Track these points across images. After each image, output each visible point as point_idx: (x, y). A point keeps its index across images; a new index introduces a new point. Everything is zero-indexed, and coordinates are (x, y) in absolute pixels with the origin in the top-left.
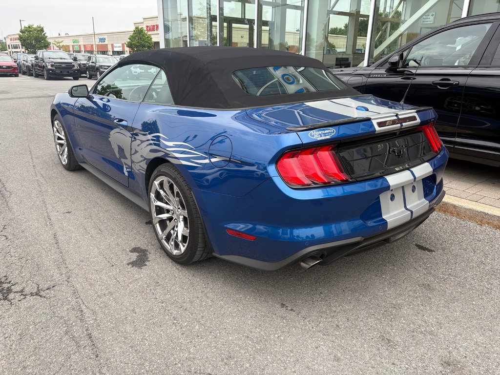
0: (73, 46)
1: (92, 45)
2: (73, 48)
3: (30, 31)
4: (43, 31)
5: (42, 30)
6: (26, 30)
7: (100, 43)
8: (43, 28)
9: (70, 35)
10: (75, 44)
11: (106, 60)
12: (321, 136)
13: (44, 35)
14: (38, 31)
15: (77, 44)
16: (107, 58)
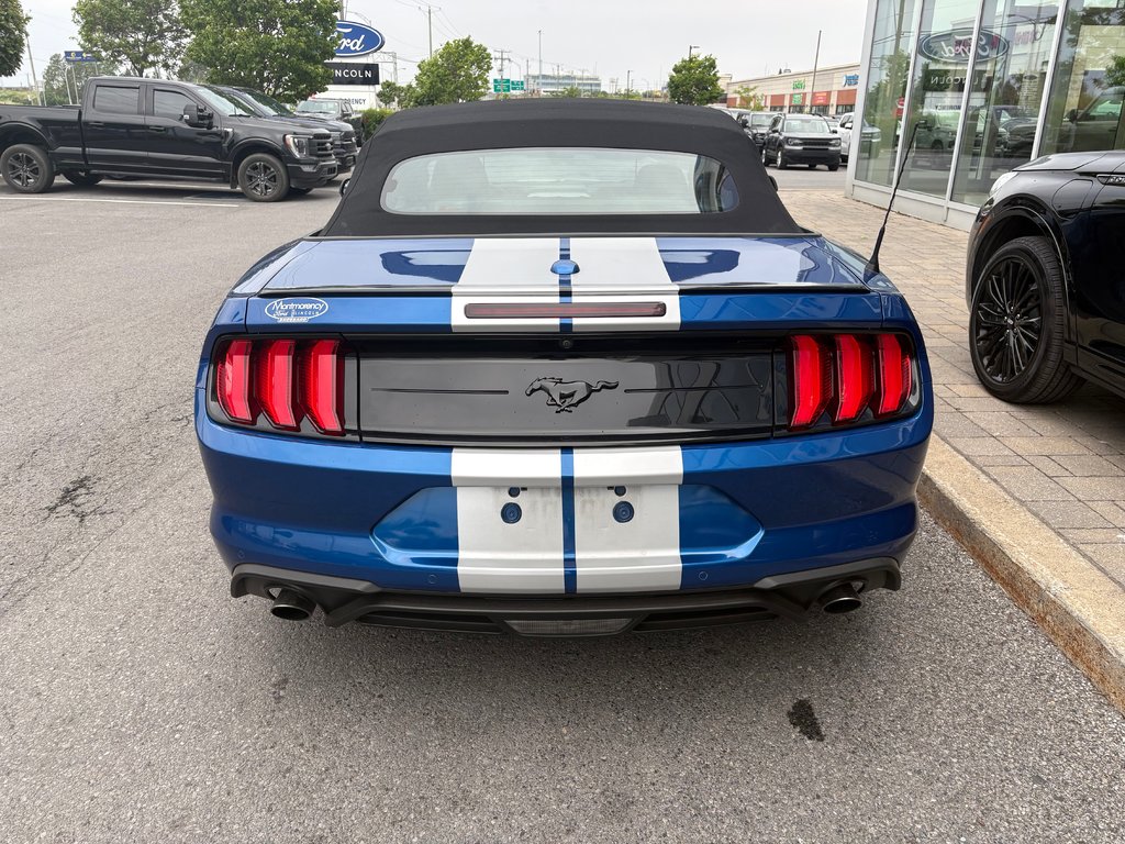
0: (792, 96)
1: (829, 93)
2: (791, 100)
3: (691, 68)
4: (714, 68)
5: (713, 65)
6: (684, 67)
7: (847, 87)
8: (714, 61)
9: (793, 72)
10: (797, 91)
11: (806, 125)
12: (289, 315)
13: (715, 75)
14: (705, 67)
15: (801, 91)
16: (808, 121)
